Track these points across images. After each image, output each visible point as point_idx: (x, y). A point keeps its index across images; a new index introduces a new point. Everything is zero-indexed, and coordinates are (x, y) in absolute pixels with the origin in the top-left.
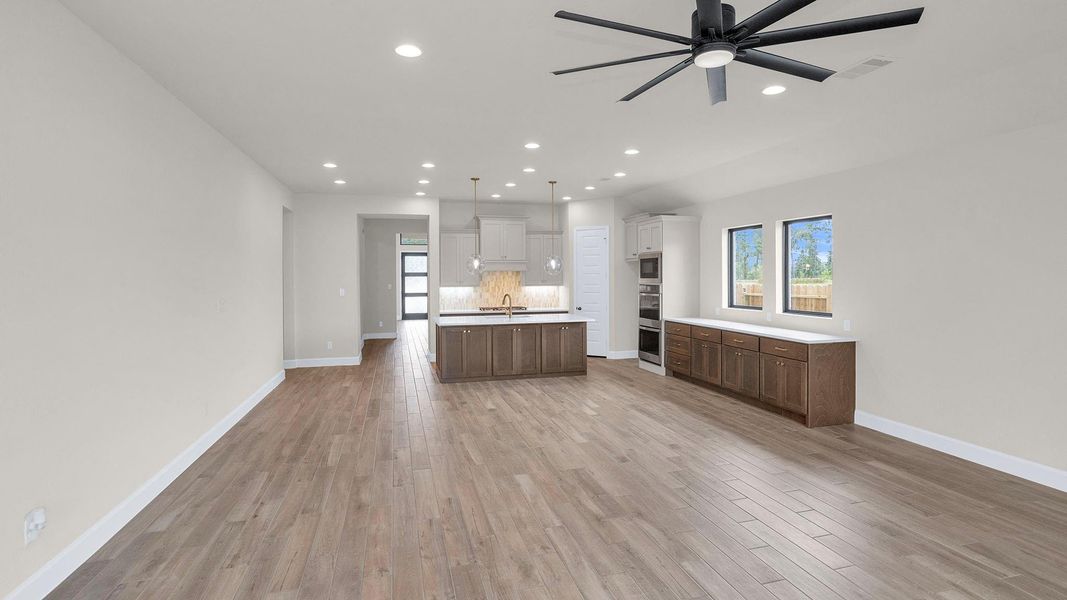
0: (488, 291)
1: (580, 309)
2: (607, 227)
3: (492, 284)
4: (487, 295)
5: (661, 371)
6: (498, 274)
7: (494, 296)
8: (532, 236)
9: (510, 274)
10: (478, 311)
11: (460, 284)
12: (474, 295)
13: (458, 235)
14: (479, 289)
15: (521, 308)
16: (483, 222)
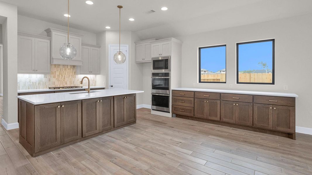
0: (54, 77)
1: (112, 86)
2: (128, 46)
3: (57, 73)
4: (54, 80)
5: (169, 115)
6: (61, 67)
7: (58, 80)
8: (84, 47)
9: (69, 67)
10: (48, 90)
11: (35, 72)
12: (44, 80)
13: (33, 39)
14: (48, 76)
15: (76, 87)
16: (54, 33)
